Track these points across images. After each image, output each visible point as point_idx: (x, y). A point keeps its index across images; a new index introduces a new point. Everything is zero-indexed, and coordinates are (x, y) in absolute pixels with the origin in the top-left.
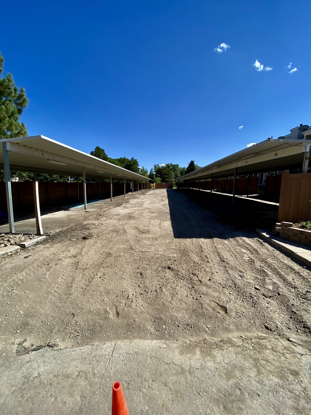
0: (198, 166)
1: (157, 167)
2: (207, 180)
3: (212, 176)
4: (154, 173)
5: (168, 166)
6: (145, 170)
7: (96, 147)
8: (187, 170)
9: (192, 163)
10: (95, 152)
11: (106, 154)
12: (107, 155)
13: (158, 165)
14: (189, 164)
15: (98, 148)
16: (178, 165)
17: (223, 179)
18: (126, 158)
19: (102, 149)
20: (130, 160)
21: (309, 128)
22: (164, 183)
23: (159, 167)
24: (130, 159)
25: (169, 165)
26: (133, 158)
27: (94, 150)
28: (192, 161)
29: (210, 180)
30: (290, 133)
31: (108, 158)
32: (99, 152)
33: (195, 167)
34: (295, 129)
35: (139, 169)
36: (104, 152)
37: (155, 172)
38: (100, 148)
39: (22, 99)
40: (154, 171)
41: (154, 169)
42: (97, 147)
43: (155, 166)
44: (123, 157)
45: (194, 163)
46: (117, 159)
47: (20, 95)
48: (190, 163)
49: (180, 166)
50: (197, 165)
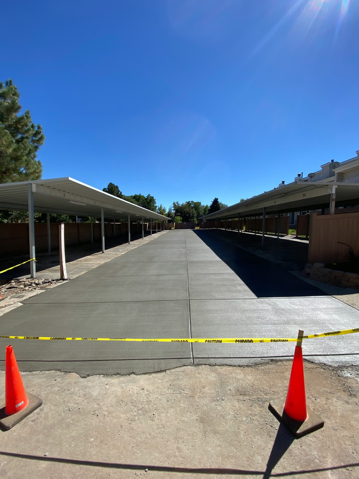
0: (223, 204)
1: (177, 205)
2: (233, 219)
3: (240, 215)
4: (173, 211)
5: (189, 204)
6: (163, 208)
7: (109, 184)
8: (210, 208)
9: (216, 201)
10: (108, 189)
11: (120, 191)
12: (121, 193)
13: (178, 202)
14: (212, 202)
15: (111, 185)
16: (200, 203)
17: (251, 218)
18: (142, 195)
19: (116, 186)
20: (146, 198)
21: (340, 164)
22: (185, 223)
23: (178, 205)
24: (146, 196)
25: (190, 202)
26: (149, 195)
27: (106, 187)
28: (216, 198)
29: (237, 219)
30: (321, 169)
31: (122, 196)
32: (112, 189)
33: (219, 205)
34: (326, 165)
35: (156, 207)
36: (118, 189)
37: (175, 210)
38: (113, 185)
39: (40, 136)
40: (173, 209)
41: (173, 207)
42: (111, 183)
43: (174, 203)
44: (138, 194)
45: (218, 201)
46: (131, 196)
47: (37, 132)
48: (214, 200)
49: (202, 204)
50: (221, 203)
